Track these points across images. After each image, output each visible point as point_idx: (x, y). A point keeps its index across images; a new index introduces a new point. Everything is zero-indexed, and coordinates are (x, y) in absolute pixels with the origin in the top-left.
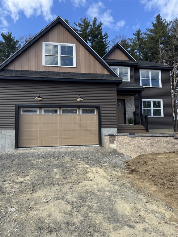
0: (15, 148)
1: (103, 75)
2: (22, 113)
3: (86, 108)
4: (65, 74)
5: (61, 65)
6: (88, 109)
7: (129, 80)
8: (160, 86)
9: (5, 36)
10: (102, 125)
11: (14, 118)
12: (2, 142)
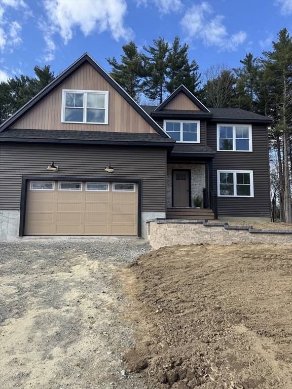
0: (20, 236)
1: (147, 135)
2: (31, 188)
3: (121, 182)
4: (92, 134)
5: (87, 122)
6: (124, 184)
7: (198, 141)
8: (251, 150)
9: (41, 71)
10: (143, 208)
11: (20, 194)
12: (3, 228)
